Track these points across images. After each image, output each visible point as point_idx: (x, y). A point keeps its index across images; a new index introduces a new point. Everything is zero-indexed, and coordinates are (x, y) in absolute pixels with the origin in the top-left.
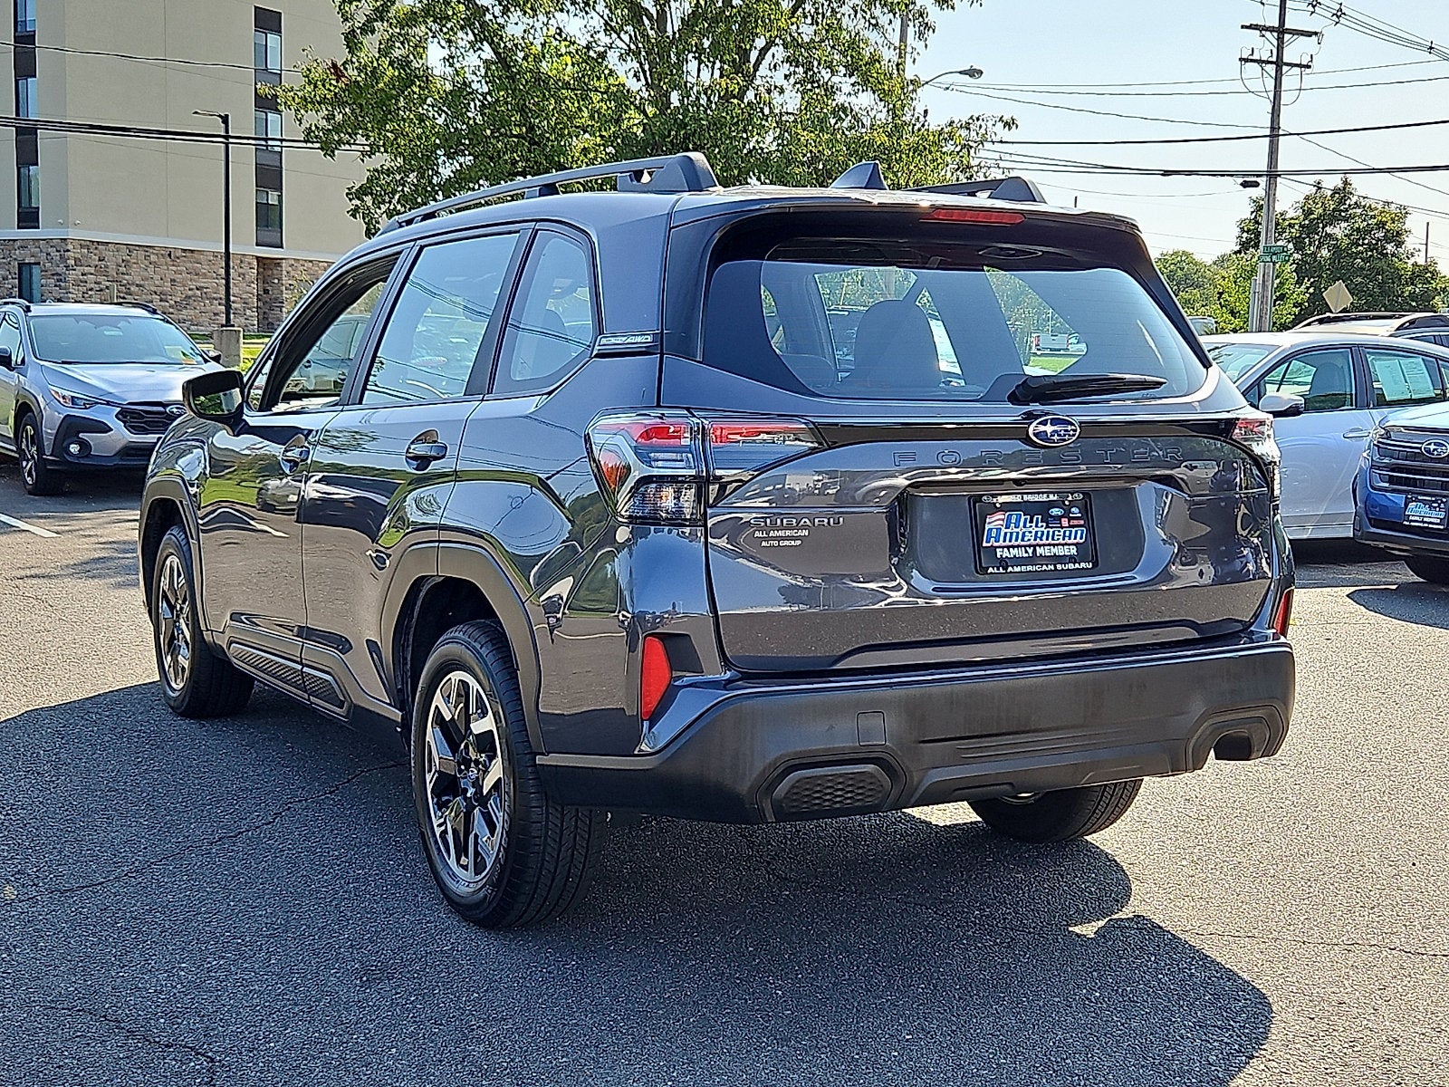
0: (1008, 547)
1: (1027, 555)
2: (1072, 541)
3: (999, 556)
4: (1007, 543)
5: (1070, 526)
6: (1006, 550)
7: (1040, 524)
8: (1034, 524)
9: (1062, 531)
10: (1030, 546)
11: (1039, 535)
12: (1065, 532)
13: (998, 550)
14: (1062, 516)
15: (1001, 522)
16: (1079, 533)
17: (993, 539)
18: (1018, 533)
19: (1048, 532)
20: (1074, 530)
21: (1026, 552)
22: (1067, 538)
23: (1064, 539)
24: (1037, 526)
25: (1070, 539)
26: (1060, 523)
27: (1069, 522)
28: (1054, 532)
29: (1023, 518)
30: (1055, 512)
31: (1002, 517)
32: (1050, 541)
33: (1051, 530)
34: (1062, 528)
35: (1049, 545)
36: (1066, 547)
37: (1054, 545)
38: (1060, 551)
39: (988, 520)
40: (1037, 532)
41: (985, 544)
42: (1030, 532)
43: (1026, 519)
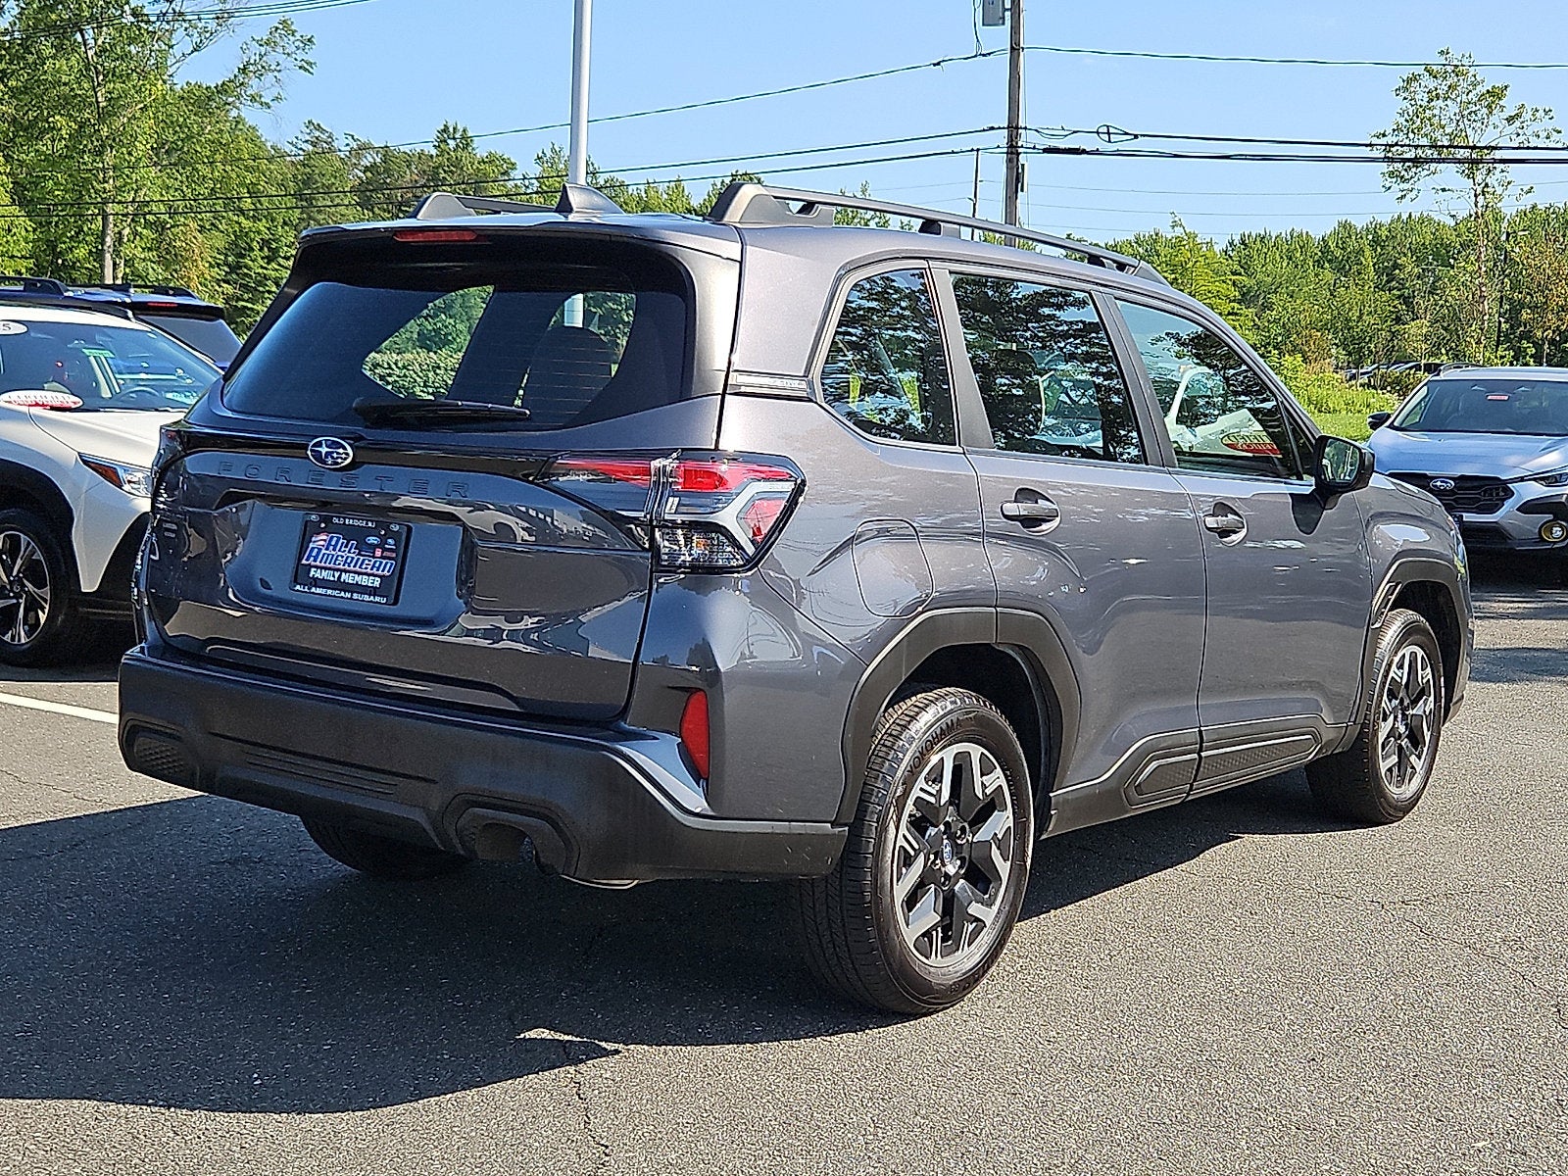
0: (322, 568)
1: (332, 579)
2: (380, 572)
3: (311, 575)
4: (323, 564)
5: (382, 557)
6: (319, 571)
7: (353, 550)
8: (347, 549)
9: (373, 560)
10: (338, 570)
11: (349, 561)
12: (375, 562)
13: (313, 569)
14: (377, 546)
15: (322, 543)
16: (389, 565)
17: (312, 559)
18: (333, 555)
19: (358, 559)
20: (384, 562)
21: (334, 576)
22: (375, 569)
23: (372, 569)
24: (349, 552)
25: (378, 570)
26: (374, 553)
27: (382, 553)
28: (364, 560)
29: (341, 541)
30: (372, 540)
31: (325, 537)
32: (357, 568)
33: (362, 558)
34: (374, 557)
35: (355, 572)
36: (371, 578)
37: (359, 574)
38: (364, 581)
39: (313, 539)
40: (348, 557)
41: (304, 562)
42: (342, 557)
43: (343, 543)
